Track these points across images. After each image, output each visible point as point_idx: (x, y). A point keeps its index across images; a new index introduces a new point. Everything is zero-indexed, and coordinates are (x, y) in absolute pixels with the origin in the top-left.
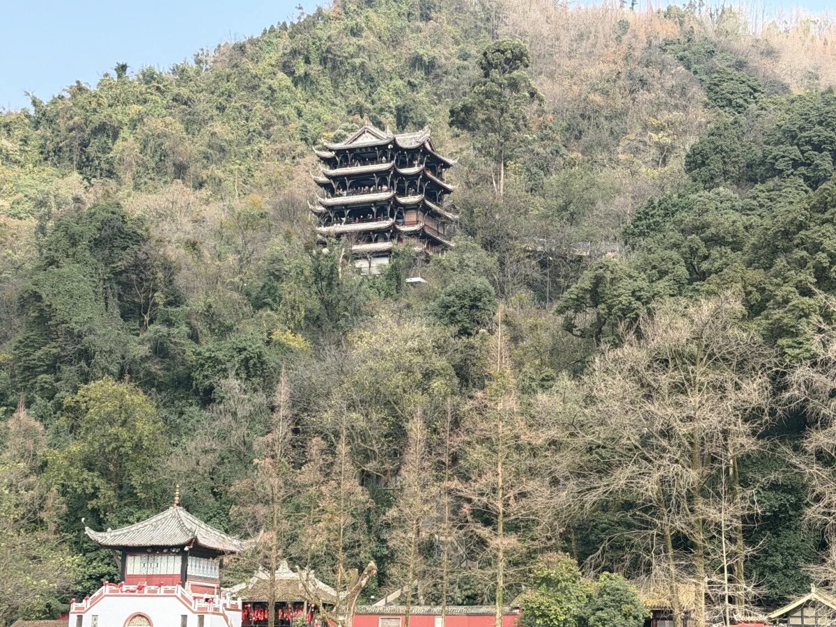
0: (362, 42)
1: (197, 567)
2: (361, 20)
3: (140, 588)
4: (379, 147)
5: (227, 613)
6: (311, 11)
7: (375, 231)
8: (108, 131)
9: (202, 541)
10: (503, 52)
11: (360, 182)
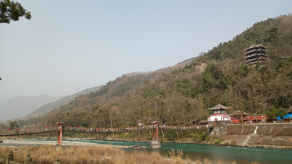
0: (257, 31)
1: (222, 112)
2: (257, 27)
3: (216, 115)
4: (253, 48)
5: (228, 117)
6: (249, 28)
7: (254, 60)
8: (220, 52)
9: (223, 108)
10: (273, 29)
11: (251, 54)
